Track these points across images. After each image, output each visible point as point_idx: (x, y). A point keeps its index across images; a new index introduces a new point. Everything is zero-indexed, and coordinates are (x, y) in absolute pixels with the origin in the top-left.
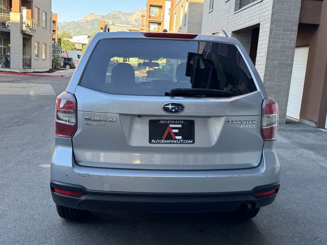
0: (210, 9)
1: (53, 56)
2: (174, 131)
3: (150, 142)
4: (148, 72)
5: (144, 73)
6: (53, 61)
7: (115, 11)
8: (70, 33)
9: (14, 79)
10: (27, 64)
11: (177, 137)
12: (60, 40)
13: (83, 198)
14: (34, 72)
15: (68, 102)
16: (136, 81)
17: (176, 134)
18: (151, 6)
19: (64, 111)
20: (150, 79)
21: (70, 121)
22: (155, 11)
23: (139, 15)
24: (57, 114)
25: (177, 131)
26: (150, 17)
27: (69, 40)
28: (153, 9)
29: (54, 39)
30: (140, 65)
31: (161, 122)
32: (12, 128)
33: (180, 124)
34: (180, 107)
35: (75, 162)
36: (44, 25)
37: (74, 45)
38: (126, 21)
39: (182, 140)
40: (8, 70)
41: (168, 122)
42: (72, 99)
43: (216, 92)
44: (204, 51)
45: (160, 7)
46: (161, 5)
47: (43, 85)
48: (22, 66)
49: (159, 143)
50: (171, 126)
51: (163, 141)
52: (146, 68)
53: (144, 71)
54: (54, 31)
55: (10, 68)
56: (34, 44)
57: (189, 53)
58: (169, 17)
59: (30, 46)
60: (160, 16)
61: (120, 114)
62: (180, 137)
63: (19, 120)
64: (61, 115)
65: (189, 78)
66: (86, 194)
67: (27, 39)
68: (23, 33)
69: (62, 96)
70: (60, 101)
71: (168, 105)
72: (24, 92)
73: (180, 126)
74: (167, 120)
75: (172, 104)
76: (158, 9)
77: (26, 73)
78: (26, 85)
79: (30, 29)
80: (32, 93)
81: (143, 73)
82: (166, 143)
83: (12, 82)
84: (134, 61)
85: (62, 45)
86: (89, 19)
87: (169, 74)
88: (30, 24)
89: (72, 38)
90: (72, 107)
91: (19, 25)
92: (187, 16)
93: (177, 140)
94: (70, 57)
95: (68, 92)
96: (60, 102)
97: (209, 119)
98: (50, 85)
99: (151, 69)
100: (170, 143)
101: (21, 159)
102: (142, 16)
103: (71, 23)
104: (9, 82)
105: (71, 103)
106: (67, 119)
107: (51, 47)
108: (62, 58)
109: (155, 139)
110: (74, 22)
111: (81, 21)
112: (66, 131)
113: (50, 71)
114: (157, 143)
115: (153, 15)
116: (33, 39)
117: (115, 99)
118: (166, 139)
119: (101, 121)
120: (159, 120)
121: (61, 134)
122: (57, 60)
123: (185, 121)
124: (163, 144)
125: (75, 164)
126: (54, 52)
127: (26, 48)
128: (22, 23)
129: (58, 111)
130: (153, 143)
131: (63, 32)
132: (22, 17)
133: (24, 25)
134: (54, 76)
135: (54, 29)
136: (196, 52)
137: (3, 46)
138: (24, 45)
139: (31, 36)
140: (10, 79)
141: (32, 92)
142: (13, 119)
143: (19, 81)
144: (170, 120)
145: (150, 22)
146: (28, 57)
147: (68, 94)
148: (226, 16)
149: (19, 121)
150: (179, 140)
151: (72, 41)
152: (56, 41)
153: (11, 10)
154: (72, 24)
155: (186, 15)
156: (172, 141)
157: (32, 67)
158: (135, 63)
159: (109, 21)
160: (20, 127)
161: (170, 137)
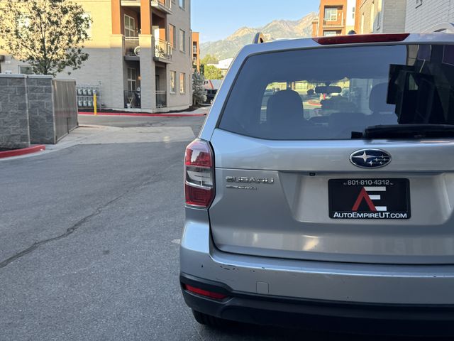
0: (417, 2)
1: (193, 89)
2: (372, 197)
3: (331, 216)
4: (322, 102)
5: (317, 104)
6: (194, 95)
7: (275, 21)
8: (215, 57)
9: (146, 122)
10: (161, 101)
11: (379, 208)
12: (202, 66)
13: (227, 302)
14: (171, 112)
15: (202, 155)
16: (305, 116)
17: (377, 203)
18: (326, 7)
19: (197, 168)
20: (327, 112)
21: (206, 183)
22: (333, 13)
23: (309, 22)
24: (187, 174)
25: (378, 197)
26: (325, 23)
27: (215, 65)
28: (329, 11)
29: (195, 67)
30: (310, 92)
31: (350, 183)
32: (141, 188)
33: (382, 185)
34: (382, 157)
35: (215, 245)
36: (181, 49)
37: (220, 73)
38: (290, 33)
39: (387, 214)
40: (138, 110)
41: (362, 183)
42: (207, 150)
43: (448, 128)
44: (417, 61)
45: (340, 7)
46: (341, 4)
47: (182, 128)
48: (155, 104)
49: (347, 218)
50: (367, 189)
51: (353, 215)
52: (319, 96)
53: (317, 101)
54: (195, 55)
55: (140, 108)
56: (170, 74)
57: (392, 66)
58: (353, 20)
59: (165, 77)
60: (339, 21)
61: (279, 171)
62: (384, 208)
63: (149, 176)
64: (192, 174)
65: (394, 106)
66: (231, 297)
67: (160, 67)
68: (156, 61)
69: (193, 145)
70: (190, 152)
71: (361, 153)
72: (157, 139)
73: (383, 189)
74: (360, 180)
75: (368, 152)
76: (336, 11)
77: (160, 113)
78: (159, 129)
79: (164, 55)
80: (166, 139)
81: (314, 103)
82: (359, 218)
83: (143, 125)
84: (302, 87)
85: (206, 73)
86: (240, 35)
87: (355, 103)
88: (163, 49)
89: (218, 63)
90: (207, 162)
91: (150, 51)
92: (382, 15)
93: (378, 212)
94: (215, 88)
95: (202, 140)
96: (191, 155)
97: (436, 176)
98: (190, 128)
99: (327, 98)
100: (367, 218)
101: (149, 232)
102: (313, 23)
103: (216, 43)
104: (139, 126)
105: (207, 156)
106: (201, 180)
107: (191, 76)
108: (206, 90)
109: (340, 211)
110: (220, 41)
111: (230, 39)
112: (200, 198)
113: (191, 109)
114: (344, 218)
115: (329, 20)
116: (168, 68)
117: (272, 147)
118: (360, 211)
119: (251, 182)
120: (346, 180)
121: (194, 202)
122: (199, 94)
123: (391, 180)
124: (355, 219)
125: (214, 249)
126: (195, 83)
127: (160, 80)
128: (153, 47)
129: (188, 169)
130: (336, 218)
131: (207, 55)
132: (153, 41)
133: (156, 50)
134: (196, 115)
135: (195, 53)
136: (405, 64)
137: (131, 80)
138: (157, 76)
139: (165, 64)
140: (140, 122)
141: (166, 137)
142: (142, 175)
143: (151, 124)
144: (365, 180)
145: (324, 31)
146: (162, 92)
147: (203, 142)
148: (445, 9)
149: (149, 179)
150: (382, 212)
151: (218, 66)
152: (198, 68)
153: (140, 32)
154: (218, 44)
155: (379, 14)
156: (370, 215)
157: (168, 105)
158: (303, 90)
159: (267, 35)
160: (150, 186)
161: (366, 207)
